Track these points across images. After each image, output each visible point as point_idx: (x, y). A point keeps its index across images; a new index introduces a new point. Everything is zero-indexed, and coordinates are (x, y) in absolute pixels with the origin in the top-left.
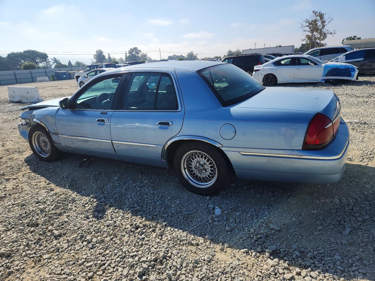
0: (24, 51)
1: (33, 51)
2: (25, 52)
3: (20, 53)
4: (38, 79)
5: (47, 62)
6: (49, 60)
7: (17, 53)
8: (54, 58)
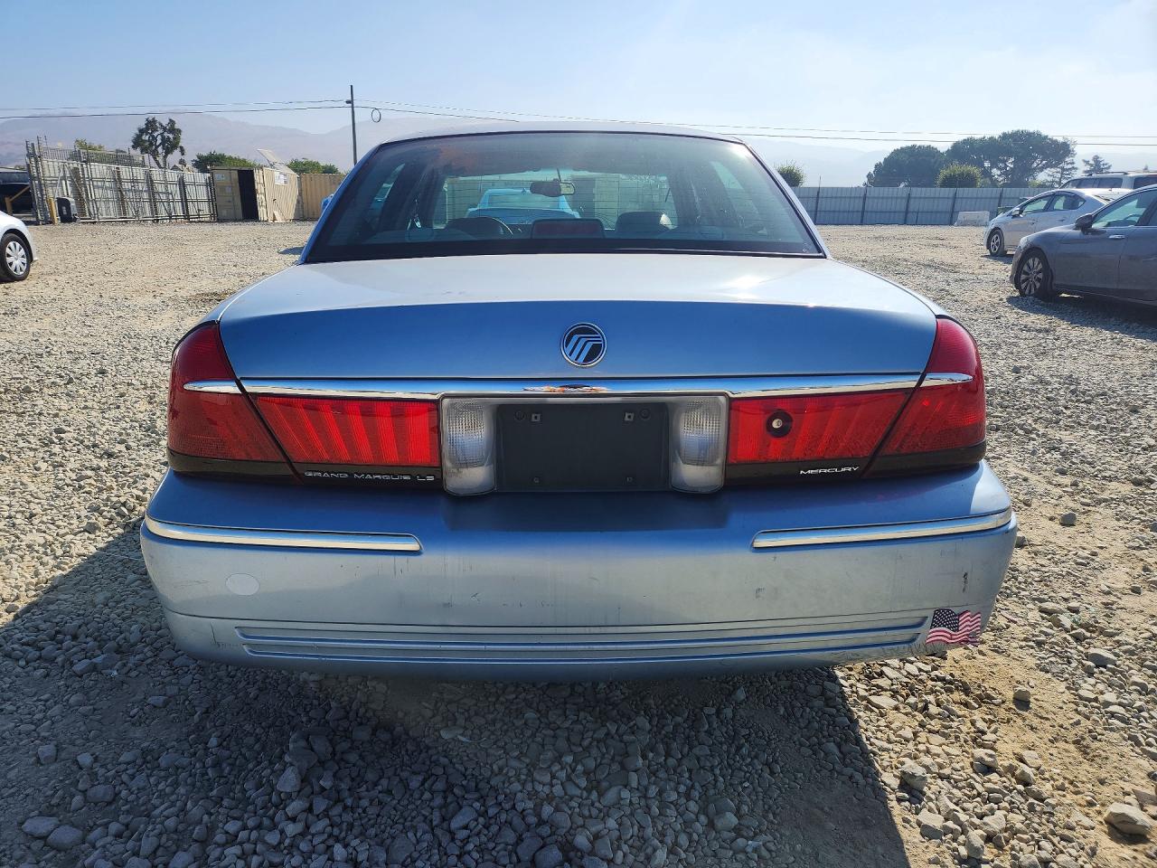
0: (1004, 134)
1: (1029, 135)
2: (1005, 136)
3: (991, 138)
4: (961, 216)
5: (1063, 169)
6: (1075, 166)
7: (982, 140)
8: (1096, 159)
